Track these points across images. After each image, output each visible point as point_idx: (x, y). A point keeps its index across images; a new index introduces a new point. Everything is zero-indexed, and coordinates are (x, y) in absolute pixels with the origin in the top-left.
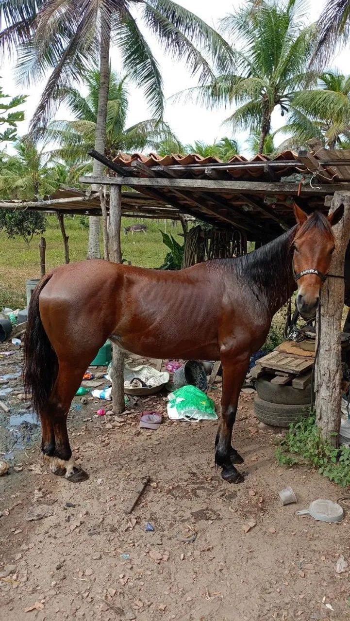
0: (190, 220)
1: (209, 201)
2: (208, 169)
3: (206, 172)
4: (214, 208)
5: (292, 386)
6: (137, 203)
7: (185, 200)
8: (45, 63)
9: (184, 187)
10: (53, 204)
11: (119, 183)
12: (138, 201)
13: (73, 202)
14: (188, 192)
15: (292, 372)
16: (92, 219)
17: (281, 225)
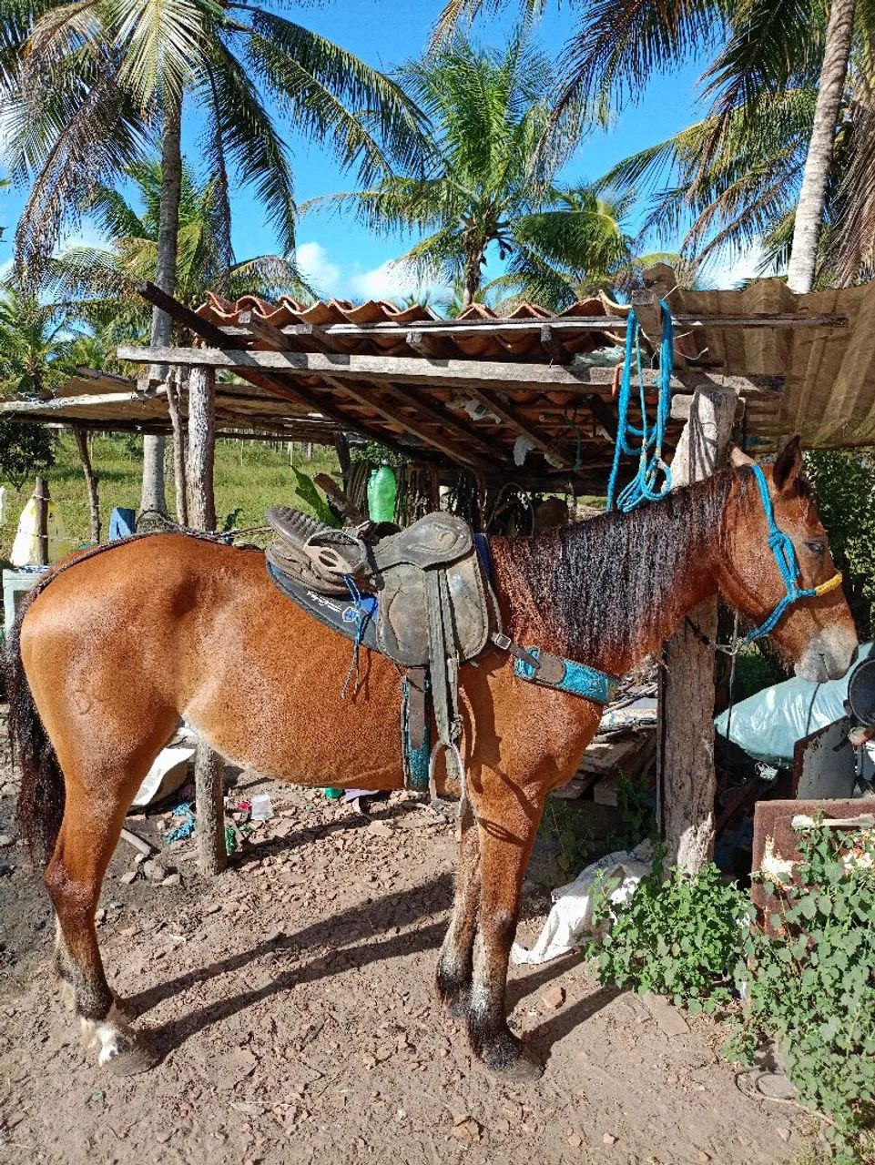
0: (354, 444)
1: (405, 404)
2: (413, 333)
3: (408, 339)
4: (415, 420)
5: (593, 799)
6: (246, 407)
7: (354, 402)
8: (52, 129)
9: (357, 373)
10: (64, 408)
11: (212, 362)
12: (250, 403)
13: (109, 404)
14: (363, 384)
15: (592, 769)
16: (149, 442)
17: (546, 456)
